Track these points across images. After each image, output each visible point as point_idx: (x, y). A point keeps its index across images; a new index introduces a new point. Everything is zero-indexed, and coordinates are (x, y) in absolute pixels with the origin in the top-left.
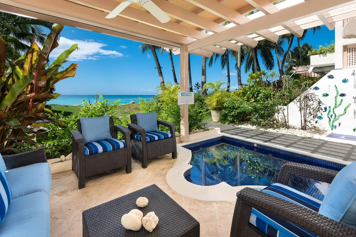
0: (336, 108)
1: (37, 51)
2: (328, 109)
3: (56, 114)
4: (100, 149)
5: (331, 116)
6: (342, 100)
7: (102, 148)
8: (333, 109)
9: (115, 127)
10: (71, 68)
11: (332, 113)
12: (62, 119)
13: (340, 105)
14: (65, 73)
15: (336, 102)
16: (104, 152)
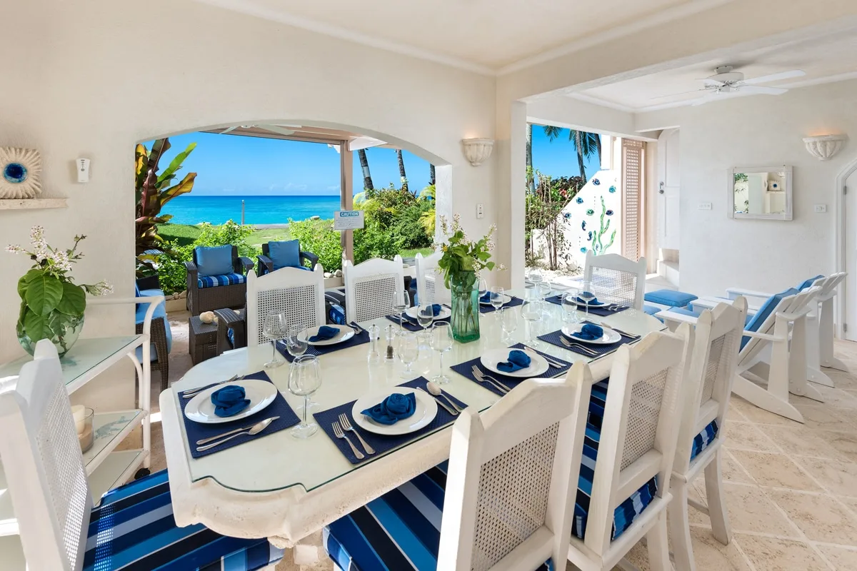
0: (603, 235)
1: (143, 155)
2: (593, 235)
3: (167, 242)
4: (215, 281)
5: (597, 247)
6: (609, 221)
7: (217, 281)
8: (599, 236)
9: (239, 259)
10: (186, 180)
11: (597, 242)
12: (175, 249)
13: (607, 228)
14: (179, 187)
15: (602, 224)
16: (219, 285)
